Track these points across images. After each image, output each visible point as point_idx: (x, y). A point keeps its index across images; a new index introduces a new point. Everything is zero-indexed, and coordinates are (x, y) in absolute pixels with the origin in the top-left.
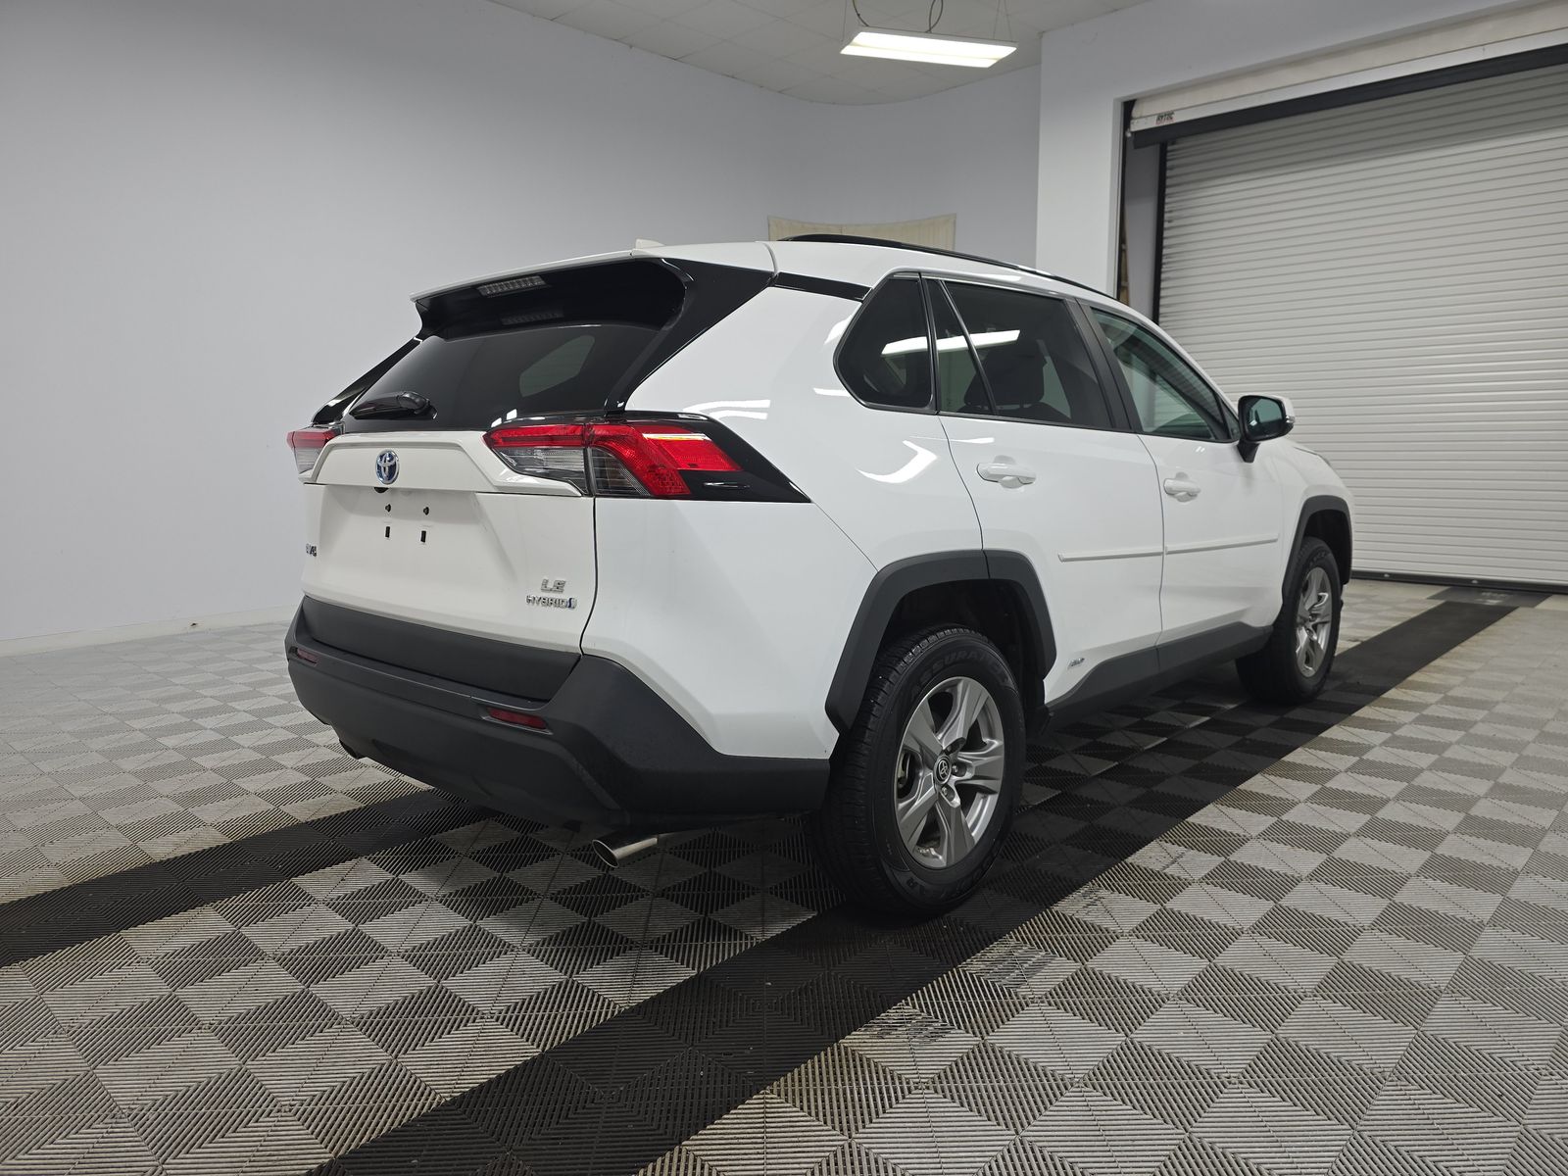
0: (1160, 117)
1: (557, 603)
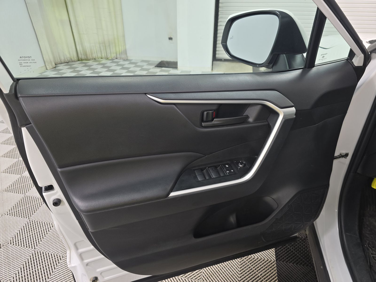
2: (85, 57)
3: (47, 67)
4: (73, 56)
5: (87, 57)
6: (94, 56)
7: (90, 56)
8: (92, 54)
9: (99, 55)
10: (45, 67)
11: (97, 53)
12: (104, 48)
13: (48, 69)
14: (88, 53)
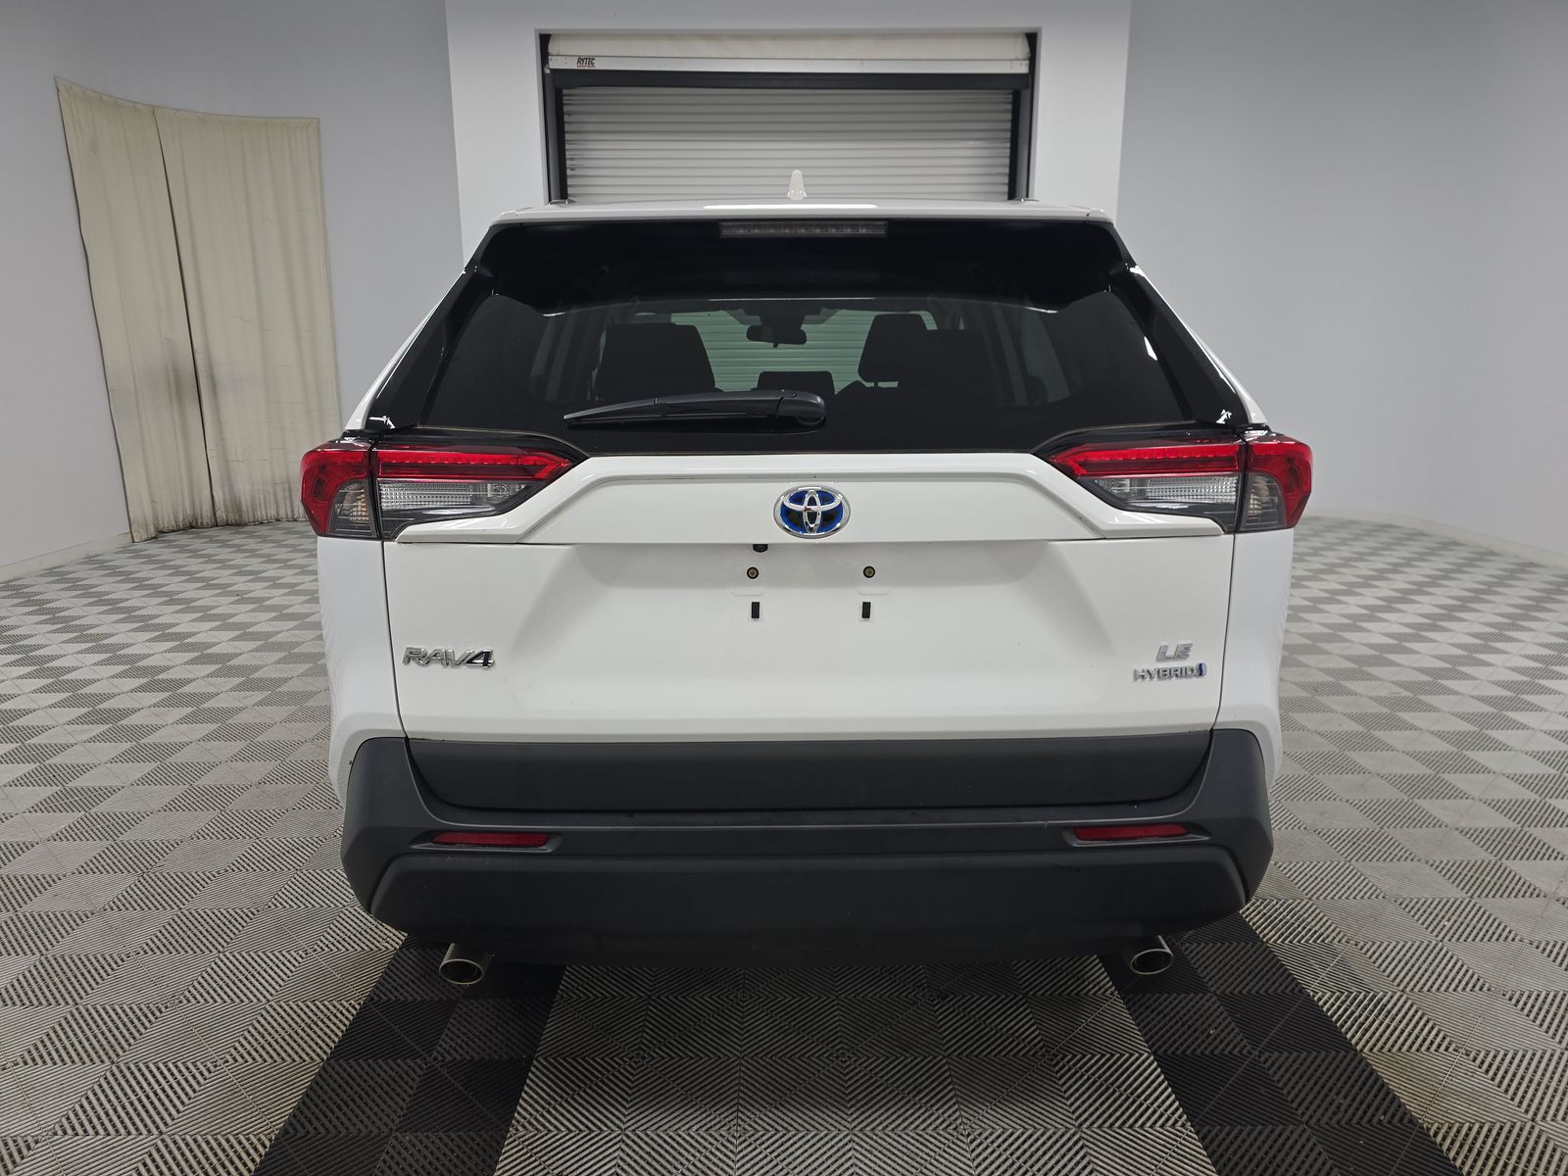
0: (581, 60)
1: (1181, 673)
2: (237, 518)
3: (135, 534)
4: (201, 514)
5: (241, 516)
6: (260, 514)
7: (248, 516)
8: (254, 510)
9: (272, 513)
10: (130, 535)
11: (266, 507)
12: (287, 494)
13: (136, 540)
14: (244, 508)
